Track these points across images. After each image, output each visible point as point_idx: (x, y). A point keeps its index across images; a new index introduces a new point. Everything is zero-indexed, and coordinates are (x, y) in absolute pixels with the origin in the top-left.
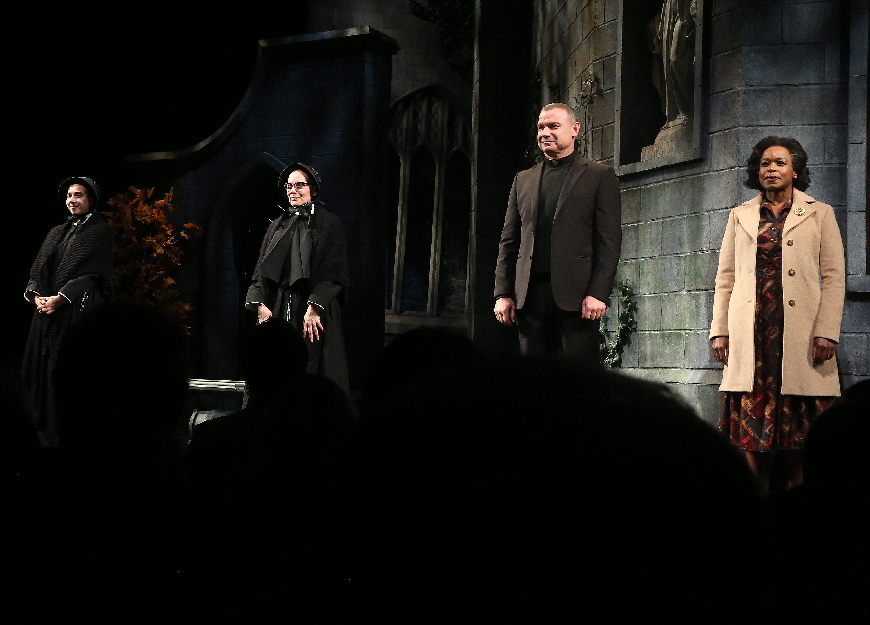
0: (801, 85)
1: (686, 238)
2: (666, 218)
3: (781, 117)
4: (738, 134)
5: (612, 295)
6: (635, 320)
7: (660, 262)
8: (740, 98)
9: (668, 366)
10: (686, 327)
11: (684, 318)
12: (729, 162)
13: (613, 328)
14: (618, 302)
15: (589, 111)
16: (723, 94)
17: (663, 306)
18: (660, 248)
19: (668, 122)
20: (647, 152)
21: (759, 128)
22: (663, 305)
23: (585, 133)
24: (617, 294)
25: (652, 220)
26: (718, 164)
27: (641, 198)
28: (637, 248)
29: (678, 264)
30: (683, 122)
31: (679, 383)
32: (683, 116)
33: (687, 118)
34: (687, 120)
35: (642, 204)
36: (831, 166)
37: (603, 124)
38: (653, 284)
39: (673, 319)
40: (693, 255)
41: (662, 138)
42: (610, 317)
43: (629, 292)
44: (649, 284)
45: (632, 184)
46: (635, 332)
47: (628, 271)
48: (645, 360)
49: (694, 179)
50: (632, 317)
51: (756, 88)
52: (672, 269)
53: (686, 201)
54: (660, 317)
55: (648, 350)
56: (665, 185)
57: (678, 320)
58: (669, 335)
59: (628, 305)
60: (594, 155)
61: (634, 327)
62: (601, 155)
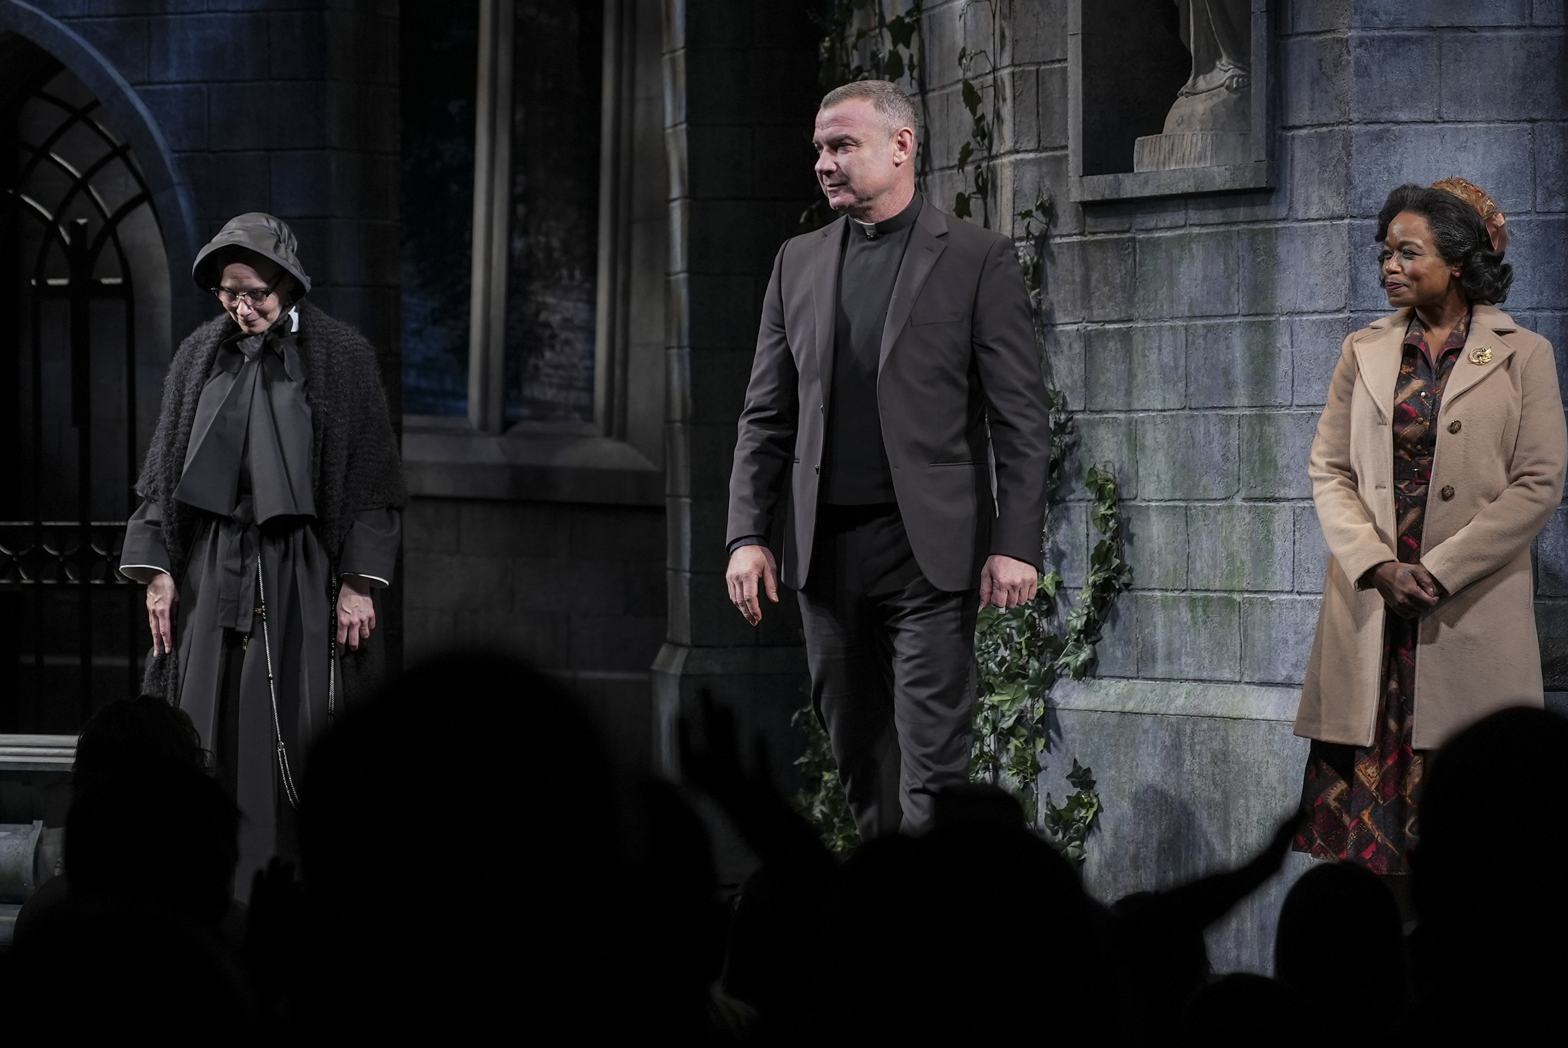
0: (1482, 28)
1: (1240, 371)
2: (1194, 319)
3: (1440, 105)
4: (1347, 140)
5: (1072, 497)
6: (1128, 562)
7: (1183, 425)
8: (1350, 55)
9: (1205, 675)
10: (1244, 585)
11: (1239, 564)
12: (1330, 203)
13: (1074, 579)
14: (1087, 516)
15: (1003, 17)
16: (1314, 39)
17: (1192, 532)
18: (1182, 391)
19: (1196, 78)
20: (1146, 151)
21: (1394, 128)
22: (1191, 529)
23: (995, 70)
24: (1084, 495)
25: (1161, 319)
26: (1307, 203)
27: (1135, 260)
28: (1130, 384)
29: (1225, 433)
30: (1230, 82)
31: (1231, 718)
32: (1229, 64)
33: (1239, 72)
34: (1239, 76)
35: (1138, 275)
36: (1549, 217)
37: (1039, 60)
38: (1168, 477)
39: (1215, 566)
40: (1256, 415)
41: (1182, 120)
42: (1068, 551)
43: (1112, 494)
44: (1158, 476)
45: (1112, 223)
46: (1129, 591)
47: (1108, 440)
48: (1154, 660)
49: (1254, 234)
50: (1120, 555)
51: (1386, 33)
52: (1210, 443)
53: (1238, 284)
54: (1185, 557)
55: (1160, 636)
56: (1191, 238)
57: (1227, 567)
58: (1206, 603)
59: (1111, 524)
60: (1018, 137)
61: (1125, 578)
62: (1035, 139)
